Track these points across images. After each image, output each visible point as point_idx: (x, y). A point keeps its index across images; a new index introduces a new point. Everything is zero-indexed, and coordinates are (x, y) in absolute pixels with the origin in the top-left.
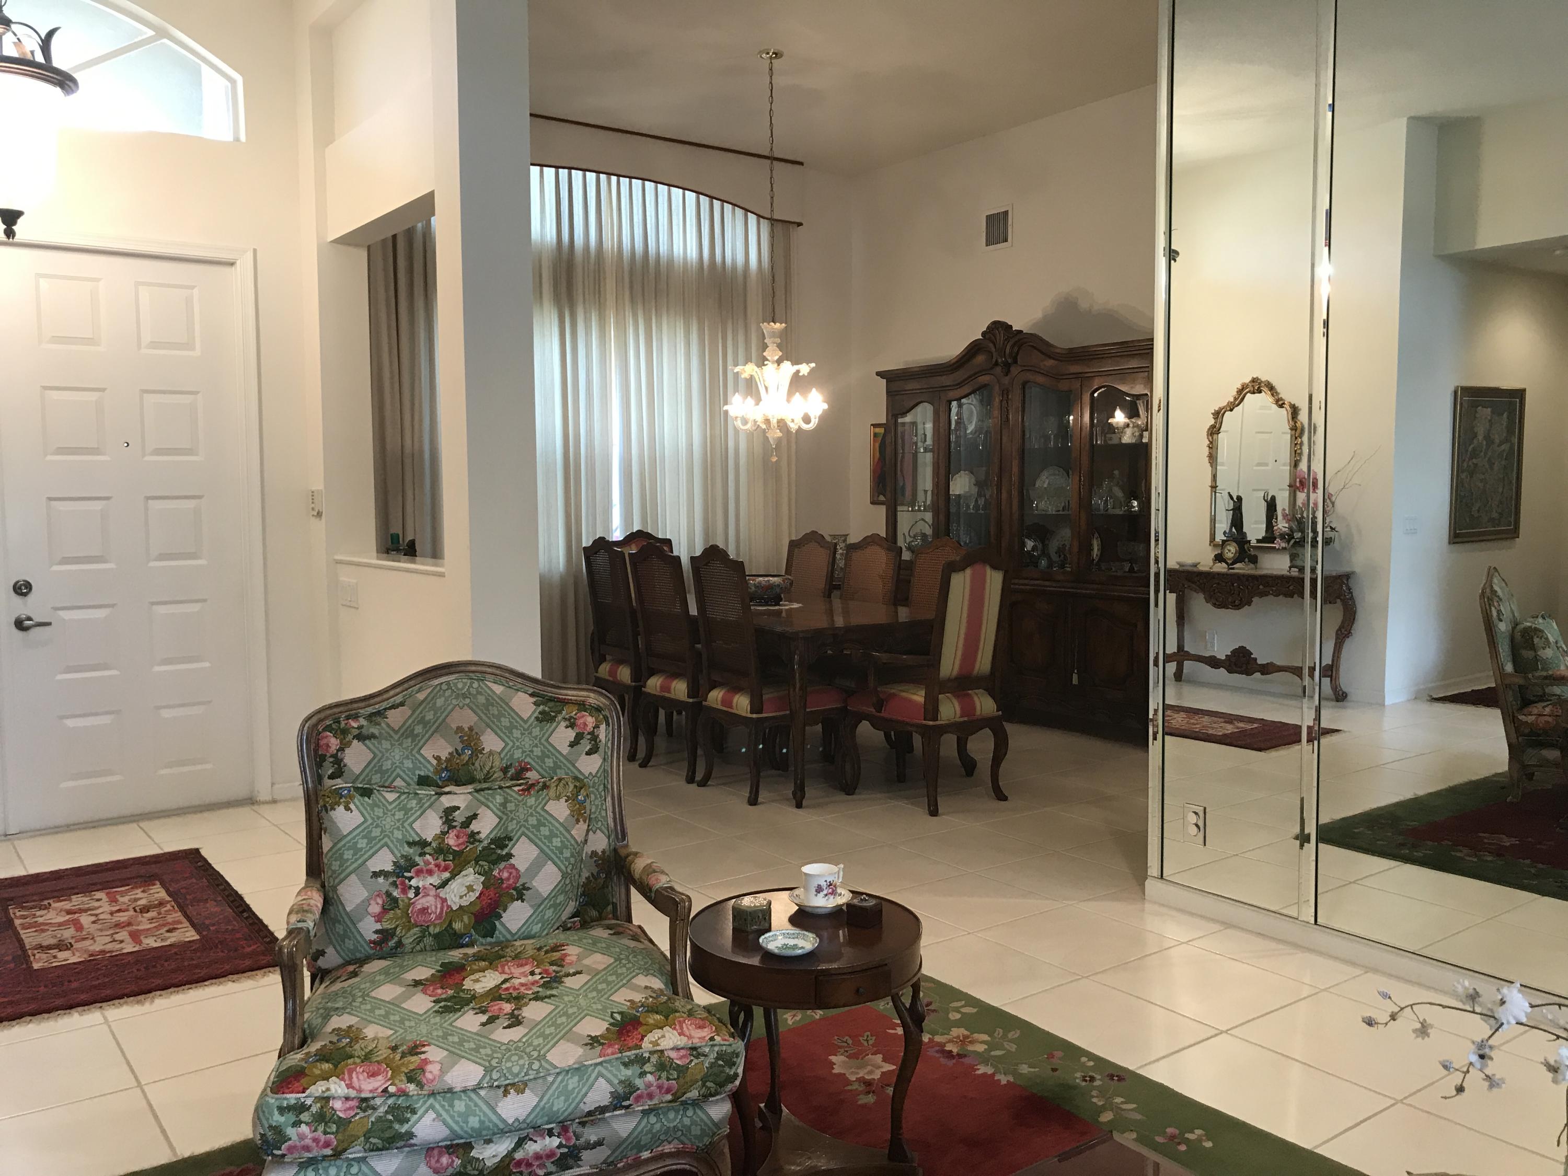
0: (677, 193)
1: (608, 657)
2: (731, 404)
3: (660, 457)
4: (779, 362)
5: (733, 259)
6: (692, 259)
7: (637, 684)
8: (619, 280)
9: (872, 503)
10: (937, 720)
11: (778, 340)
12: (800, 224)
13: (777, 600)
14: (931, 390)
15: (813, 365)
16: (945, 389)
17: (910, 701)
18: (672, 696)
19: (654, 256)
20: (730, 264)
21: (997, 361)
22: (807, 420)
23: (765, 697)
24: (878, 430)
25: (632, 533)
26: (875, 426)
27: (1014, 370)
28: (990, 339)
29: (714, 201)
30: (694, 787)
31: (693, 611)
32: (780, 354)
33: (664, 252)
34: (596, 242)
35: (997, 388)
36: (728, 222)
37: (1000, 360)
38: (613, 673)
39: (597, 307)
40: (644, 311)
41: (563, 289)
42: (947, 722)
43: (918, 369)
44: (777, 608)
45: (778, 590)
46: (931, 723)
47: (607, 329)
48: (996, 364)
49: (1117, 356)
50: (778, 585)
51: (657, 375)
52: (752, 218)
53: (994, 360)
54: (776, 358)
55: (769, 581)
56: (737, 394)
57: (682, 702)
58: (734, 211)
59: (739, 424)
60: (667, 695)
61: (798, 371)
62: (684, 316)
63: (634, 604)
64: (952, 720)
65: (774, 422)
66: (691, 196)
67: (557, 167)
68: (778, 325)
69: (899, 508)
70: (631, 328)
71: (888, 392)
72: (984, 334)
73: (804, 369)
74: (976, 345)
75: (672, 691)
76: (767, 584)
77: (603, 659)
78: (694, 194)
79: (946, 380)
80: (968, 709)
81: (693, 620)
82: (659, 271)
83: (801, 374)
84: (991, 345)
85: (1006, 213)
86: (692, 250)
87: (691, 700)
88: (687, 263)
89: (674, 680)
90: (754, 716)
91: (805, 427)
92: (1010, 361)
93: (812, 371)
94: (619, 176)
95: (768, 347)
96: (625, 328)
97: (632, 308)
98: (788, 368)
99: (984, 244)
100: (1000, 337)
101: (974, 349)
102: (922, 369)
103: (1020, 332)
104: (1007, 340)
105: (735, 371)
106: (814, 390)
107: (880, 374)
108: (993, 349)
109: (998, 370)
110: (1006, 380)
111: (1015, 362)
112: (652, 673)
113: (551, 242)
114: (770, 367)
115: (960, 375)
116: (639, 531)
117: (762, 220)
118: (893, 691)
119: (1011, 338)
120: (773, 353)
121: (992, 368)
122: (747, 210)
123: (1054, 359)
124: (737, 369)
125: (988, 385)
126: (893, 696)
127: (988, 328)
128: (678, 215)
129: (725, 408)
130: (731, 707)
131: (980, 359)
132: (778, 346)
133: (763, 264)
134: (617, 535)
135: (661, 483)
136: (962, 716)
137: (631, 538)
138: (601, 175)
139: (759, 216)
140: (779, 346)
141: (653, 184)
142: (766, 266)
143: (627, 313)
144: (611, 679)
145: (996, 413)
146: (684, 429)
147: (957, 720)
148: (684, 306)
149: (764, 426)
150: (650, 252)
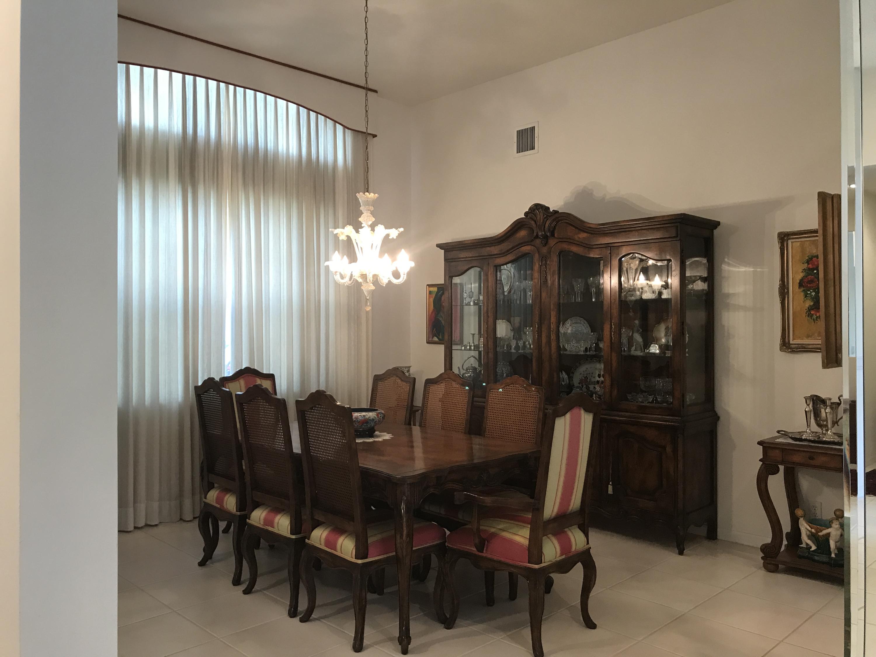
0: (282, 103)
1: (216, 485)
2: (331, 260)
3: (265, 307)
4: (373, 227)
5: (325, 157)
6: (293, 154)
7: (243, 513)
8: (234, 167)
9: (427, 343)
10: (541, 563)
11: (372, 208)
12: (375, 136)
13: (370, 433)
14: (481, 258)
15: (402, 229)
16: (491, 256)
17: (511, 542)
18: (275, 530)
19: (263, 150)
20: (322, 163)
21: (537, 235)
22: (396, 275)
23: (370, 540)
24: (432, 289)
25: (241, 370)
26: (429, 286)
27: (552, 242)
28: (532, 219)
29: (311, 112)
30: (296, 620)
31: (297, 447)
32: (374, 219)
33: (271, 149)
34: (215, 135)
35: (537, 256)
36: (321, 129)
37: (540, 234)
38: (220, 500)
39: (215, 188)
40: (254, 191)
41: (187, 171)
42: (550, 563)
43: (469, 242)
44: (371, 440)
45: (372, 424)
46: (536, 566)
47: (223, 204)
48: (537, 237)
49: (645, 229)
50: (373, 420)
51: (264, 243)
52: (339, 128)
53: (535, 234)
54: (370, 223)
55: (364, 416)
56: (337, 252)
57: (285, 537)
58: (326, 121)
59: (338, 278)
60: (270, 529)
61: (388, 235)
62: (286, 198)
63: (240, 438)
64: (554, 561)
65: (370, 277)
66: (293, 107)
67: (184, 74)
68: (372, 195)
69: (454, 347)
70: (243, 207)
71: (446, 260)
72: (526, 214)
73: (394, 233)
74: (519, 223)
75: (276, 525)
76: (363, 419)
77: (211, 486)
78: (295, 105)
79: (495, 250)
80: (566, 546)
81: (296, 458)
82: (267, 162)
83: (390, 238)
84: (533, 222)
85: (533, 129)
86: (293, 148)
87: (293, 537)
88: (289, 158)
89: (277, 515)
90: (360, 562)
91: (395, 281)
92: (548, 234)
93: (400, 235)
94: (235, 85)
95: (362, 213)
96: (238, 203)
97: (245, 189)
98: (381, 230)
99: (516, 152)
100: (540, 216)
101: (518, 225)
102: (475, 241)
103: (556, 212)
104: (547, 218)
105: (335, 233)
106: (403, 250)
107: (440, 246)
108: (534, 225)
109: (538, 241)
110: (545, 250)
111: (553, 235)
112: (256, 505)
113: (177, 132)
114: (365, 230)
115: (505, 246)
116: (247, 368)
117: (346, 130)
118: (493, 530)
119: (550, 216)
120: (366, 219)
121: (532, 241)
122: (336, 122)
123: (587, 232)
124: (336, 231)
125: (529, 253)
126: (494, 535)
127: (530, 209)
128: (282, 120)
129: (327, 263)
130: (335, 550)
131: (523, 233)
132: (371, 214)
133: (347, 163)
134: (229, 371)
135: (266, 329)
136: (561, 555)
137: (240, 374)
138: (221, 83)
139: (345, 127)
140: (373, 213)
141: (263, 94)
142: (350, 165)
143: (240, 193)
144: (218, 506)
145: (536, 275)
146: (285, 286)
147: (558, 559)
148: (286, 189)
149: (360, 280)
150: (260, 147)
